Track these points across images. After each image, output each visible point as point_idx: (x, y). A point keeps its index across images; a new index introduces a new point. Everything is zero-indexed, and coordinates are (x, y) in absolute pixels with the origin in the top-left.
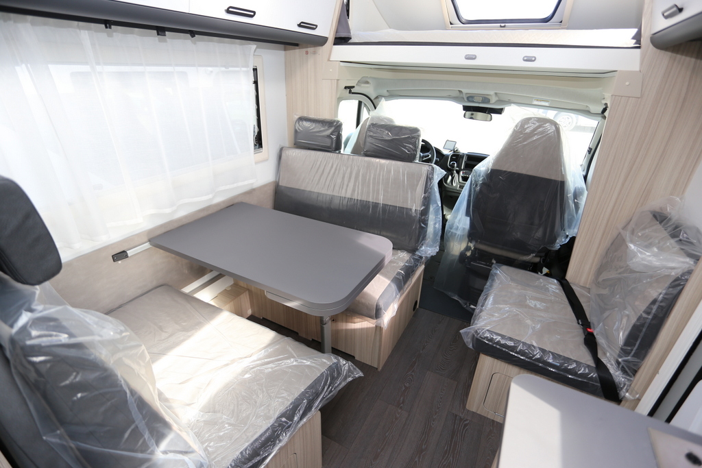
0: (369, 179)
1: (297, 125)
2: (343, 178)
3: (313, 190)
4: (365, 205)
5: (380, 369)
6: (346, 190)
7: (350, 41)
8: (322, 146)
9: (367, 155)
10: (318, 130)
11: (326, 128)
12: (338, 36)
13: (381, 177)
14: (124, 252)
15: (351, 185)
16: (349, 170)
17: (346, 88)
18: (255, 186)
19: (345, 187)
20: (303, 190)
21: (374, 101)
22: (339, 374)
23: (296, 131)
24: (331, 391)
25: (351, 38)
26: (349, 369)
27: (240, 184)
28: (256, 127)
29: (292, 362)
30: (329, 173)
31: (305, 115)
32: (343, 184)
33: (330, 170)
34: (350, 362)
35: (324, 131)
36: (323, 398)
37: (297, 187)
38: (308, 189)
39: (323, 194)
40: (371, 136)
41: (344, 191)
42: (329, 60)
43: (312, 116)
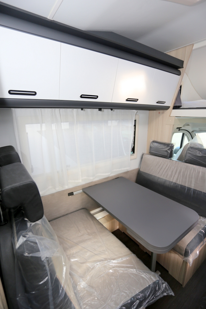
0: (187, 175)
1: (152, 144)
2: (172, 172)
3: (156, 175)
4: (183, 187)
5: (184, 286)
6: (173, 178)
7: (181, 107)
8: (162, 155)
9: (186, 162)
10: (161, 147)
11: (166, 147)
12: (175, 106)
13: (194, 175)
14: (73, 192)
15: (176, 176)
16: (176, 168)
17: (177, 128)
18: (129, 170)
19: (173, 177)
20: (151, 175)
21: (191, 133)
22: (159, 289)
23: (151, 147)
24: (153, 298)
25: (182, 106)
26: (166, 288)
27: (123, 169)
28: (133, 144)
29: (134, 271)
30: (165, 169)
31: (156, 140)
32: (172, 175)
33: (166, 167)
34: (166, 283)
35: (164, 148)
36: (148, 302)
37: (148, 173)
38: (154, 175)
39: (161, 178)
40: (189, 153)
41: (172, 178)
42: (170, 116)
43: (159, 140)
